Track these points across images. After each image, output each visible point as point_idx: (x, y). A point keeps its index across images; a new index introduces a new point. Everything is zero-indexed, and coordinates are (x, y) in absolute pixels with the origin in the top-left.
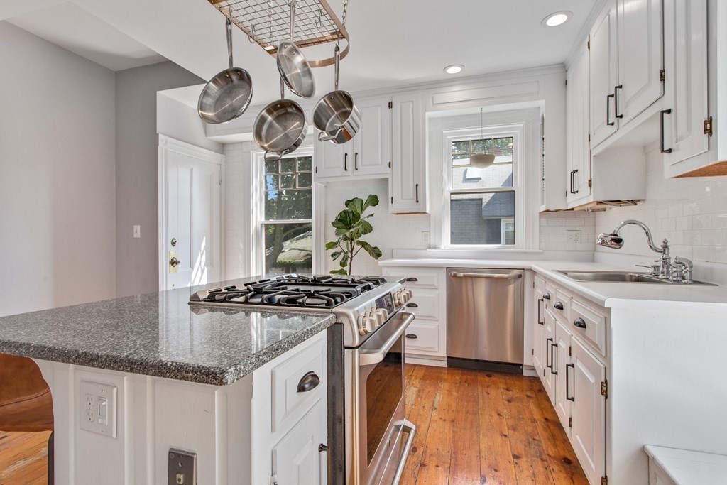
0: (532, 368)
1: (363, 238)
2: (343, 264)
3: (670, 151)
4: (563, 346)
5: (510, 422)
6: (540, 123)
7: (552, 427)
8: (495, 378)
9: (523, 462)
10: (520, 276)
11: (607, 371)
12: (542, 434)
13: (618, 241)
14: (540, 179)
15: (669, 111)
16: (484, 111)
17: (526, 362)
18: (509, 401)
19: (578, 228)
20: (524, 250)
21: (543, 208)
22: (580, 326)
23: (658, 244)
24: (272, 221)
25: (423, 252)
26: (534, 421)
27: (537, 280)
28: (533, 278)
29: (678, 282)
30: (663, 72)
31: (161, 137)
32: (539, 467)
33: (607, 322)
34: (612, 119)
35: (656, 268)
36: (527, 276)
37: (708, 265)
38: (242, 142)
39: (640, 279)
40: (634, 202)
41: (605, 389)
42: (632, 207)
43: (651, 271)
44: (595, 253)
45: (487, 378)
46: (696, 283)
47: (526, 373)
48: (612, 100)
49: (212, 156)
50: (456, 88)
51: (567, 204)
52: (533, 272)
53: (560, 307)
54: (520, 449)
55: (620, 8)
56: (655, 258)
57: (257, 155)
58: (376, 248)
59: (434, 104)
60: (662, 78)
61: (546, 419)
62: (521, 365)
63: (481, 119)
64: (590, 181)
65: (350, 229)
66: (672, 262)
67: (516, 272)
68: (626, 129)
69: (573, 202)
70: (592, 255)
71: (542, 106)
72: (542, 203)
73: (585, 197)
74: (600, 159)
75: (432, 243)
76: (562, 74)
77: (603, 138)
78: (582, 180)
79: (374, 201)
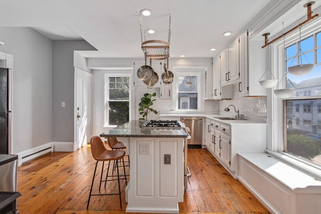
0: (205, 146)
1: (150, 107)
2: (144, 116)
3: (241, 91)
4: (217, 136)
5: (203, 159)
6: (205, 73)
7: (213, 159)
8: (195, 149)
9: (209, 166)
10: (202, 119)
11: (230, 139)
12: (211, 160)
13: (229, 110)
14: (205, 90)
15: (241, 83)
16: (190, 68)
17: (203, 144)
18: (201, 154)
19: (215, 105)
20: (200, 111)
21: (206, 99)
22: (224, 130)
23: (237, 111)
24: (112, 100)
25: (170, 112)
26: (209, 158)
27: (207, 120)
28: (205, 120)
29: (241, 120)
30: (239, 73)
31: (75, 68)
32: (213, 166)
33: (230, 128)
34: (227, 79)
35: (236, 116)
36: (203, 119)
37: (247, 116)
38: (101, 70)
39: (233, 119)
40: (230, 99)
41: (230, 143)
42: (230, 100)
43: (235, 117)
44: (219, 112)
45: (193, 150)
46: (245, 120)
47: (203, 147)
48: (227, 75)
49: (88, 75)
50: (181, 61)
51: (213, 98)
52: (205, 118)
53: (217, 127)
54: (208, 164)
55: (229, 49)
56: (236, 114)
57: (106, 75)
58: (156, 111)
59: (175, 65)
60: (239, 75)
61: (211, 157)
62: (201, 145)
63: (189, 70)
64: (220, 93)
65: (147, 104)
66: (240, 115)
67: (201, 118)
68: (230, 83)
69: (215, 98)
70: (218, 112)
71: (206, 69)
72: (206, 97)
73: (219, 97)
74: (223, 88)
75: (173, 109)
76: (212, 60)
77: (225, 83)
78: (218, 92)
79: (154, 95)
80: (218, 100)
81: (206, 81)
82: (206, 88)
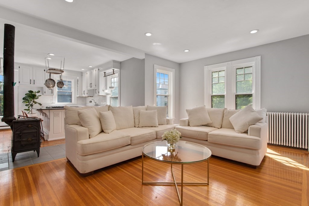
1: (35, 100)
2: (29, 107)
3: (96, 93)
6: (77, 80)
13: (91, 102)
15: (96, 89)
19: (83, 100)
20: (73, 103)
21: (78, 96)
23: (95, 102)
40: (92, 97)
43: (94, 105)
48: (91, 84)
58: (40, 103)
60: (96, 86)
65: (33, 98)
68: (92, 88)
69: (83, 95)
70: (85, 104)
71: (78, 78)
72: (78, 95)
73: (86, 95)
74: (89, 91)
75: (53, 102)
76: (82, 74)
77: (89, 88)
78: (86, 92)
79: (39, 92)
80: (86, 97)
81: (78, 85)
82: (78, 89)
